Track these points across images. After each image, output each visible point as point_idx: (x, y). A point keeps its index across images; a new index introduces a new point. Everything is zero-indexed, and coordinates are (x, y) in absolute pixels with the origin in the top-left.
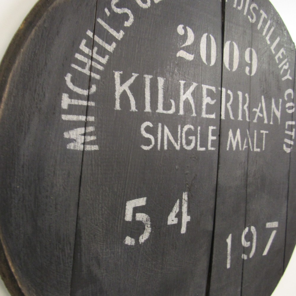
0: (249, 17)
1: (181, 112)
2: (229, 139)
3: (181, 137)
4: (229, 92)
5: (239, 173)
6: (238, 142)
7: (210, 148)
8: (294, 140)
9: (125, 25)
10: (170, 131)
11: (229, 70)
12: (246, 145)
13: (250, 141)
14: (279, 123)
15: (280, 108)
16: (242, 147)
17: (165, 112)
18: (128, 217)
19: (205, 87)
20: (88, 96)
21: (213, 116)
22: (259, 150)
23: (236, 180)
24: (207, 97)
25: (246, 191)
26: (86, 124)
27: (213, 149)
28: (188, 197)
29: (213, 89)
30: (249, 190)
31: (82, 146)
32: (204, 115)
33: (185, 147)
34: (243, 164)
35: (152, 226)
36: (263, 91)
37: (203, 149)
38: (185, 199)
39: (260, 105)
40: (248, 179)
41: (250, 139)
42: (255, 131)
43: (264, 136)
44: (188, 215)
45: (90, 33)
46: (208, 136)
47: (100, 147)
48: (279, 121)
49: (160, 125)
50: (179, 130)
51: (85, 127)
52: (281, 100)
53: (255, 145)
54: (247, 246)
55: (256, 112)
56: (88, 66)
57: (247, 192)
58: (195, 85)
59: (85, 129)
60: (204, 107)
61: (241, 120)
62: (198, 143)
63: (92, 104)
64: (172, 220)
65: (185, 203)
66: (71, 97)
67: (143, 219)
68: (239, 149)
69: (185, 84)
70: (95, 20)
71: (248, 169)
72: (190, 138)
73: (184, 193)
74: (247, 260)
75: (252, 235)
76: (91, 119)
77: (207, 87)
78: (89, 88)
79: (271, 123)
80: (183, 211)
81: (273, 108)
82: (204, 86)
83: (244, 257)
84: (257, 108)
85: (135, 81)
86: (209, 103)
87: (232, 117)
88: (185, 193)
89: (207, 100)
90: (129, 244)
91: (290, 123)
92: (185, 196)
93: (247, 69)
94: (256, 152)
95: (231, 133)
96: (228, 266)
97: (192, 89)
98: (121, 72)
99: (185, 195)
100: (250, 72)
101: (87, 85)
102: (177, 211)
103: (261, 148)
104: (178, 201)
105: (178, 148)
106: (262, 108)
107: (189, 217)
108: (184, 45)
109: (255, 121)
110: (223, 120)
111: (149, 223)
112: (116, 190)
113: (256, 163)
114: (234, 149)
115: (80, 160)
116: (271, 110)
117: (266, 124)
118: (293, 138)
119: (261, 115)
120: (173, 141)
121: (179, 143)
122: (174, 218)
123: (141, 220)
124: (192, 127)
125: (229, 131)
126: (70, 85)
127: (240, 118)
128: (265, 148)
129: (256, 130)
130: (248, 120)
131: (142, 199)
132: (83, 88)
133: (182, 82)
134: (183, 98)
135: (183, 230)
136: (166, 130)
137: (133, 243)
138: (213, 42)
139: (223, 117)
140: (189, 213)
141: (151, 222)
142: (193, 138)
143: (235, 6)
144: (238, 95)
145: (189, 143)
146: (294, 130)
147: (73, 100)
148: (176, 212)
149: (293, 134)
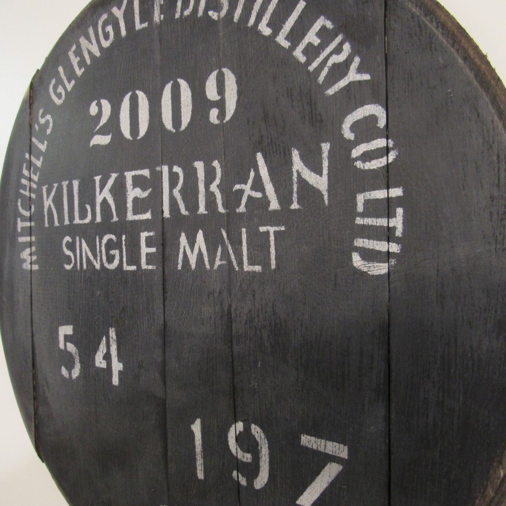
0: (210, 13)
1: (99, 219)
2: (181, 251)
3: (101, 252)
4: (177, 169)
5: (208, 310)
6: (200, 254)
7: (144, 266)
8: (398, 241)
9: (48, 134)
10: (88, 245)
11: (174, 131)
12: (221, 260)
13: (231, 252)
14: (326, 202)
15: (325, 164)
16: (212, 262)
17: (81, 222)
18: (62, 346)
19: (129, 175)
20: (30, 217)
21: (148, 216)
22: (258, 268)
23: (203, 324)
24: (133, 189)
25: (232, 348)
26: (30, 244)
27: (150, 267)
28: (117, 335)
29: (146, 172)
30: (236, 348)
31: (30, 266)
32: (130, 217)
33: (106, 265)
34: (216, 295)
35: (81, 362)
36: (260, 142)
37: (134, 268)
38: (112, 338)
39: (252, 174)
40: (234, 325)
41: (230, 247)
42: (244, 230)
43: (272, 238)
44: (119, 361)
45: (27, 156)
46: (140, 248)
47: (39, 266)
48: (326, 197)
49: (78, 238)
50: (98, 243)
51: (31, 247)
52: (326, 147)
53: (245, 258)
54: (245, 460)
55: (241, 192)
56: (28, 188)
57: (232, 352)
58: (114, 176)
59: (31, 250)
60: (130, 205)
61: (205, 212)
62: (124, 259)
63: (33, 224)
64: (99, 362)
65: (114, 343)
66: (22, 221)
67: (72, 350)
68: (205, 268)
69: (101, 181)
70: (31, 140)
71: (230, 306)
72: (112, 252)
73: (110, 329)
74: (246, 488)
75: (257, 444)
76: (33, 239)
77: (134, 173)
78: (30, 210)
79: (295, 206)
80: (111, 353)
81: (298, 171)
82: (129, 173)
83: (239, 479)
84: (246, 183)
85: (56, 192)
86: (139, 197)
87: (184, 211)
88: (112, 328)
89: (133, 193)
90: (65, 376)
91: (380, 194)
92: (112, 333)
93: (214, 114)
94: (249, 272)
95: (183, 240)
96: (200, 475)
97: (110, 182)
98: (47, 186)
99: (112, 331)
100: (222, 115)
101: (29, 207)
102: (105, 351)
103: (266, 264)
104: (104, 338)
105: (98, 266)
106: (258, 178)
107: (121, 365)
108: (98, 128)
109: (242, 209)
110: (168, 218)
111: (78, 357)
112: (51, 312)
113: (254, 295)
114: (193, 266)
115: (30, 279)
116: (292, 175)
117: (275, 211)
118: (399, 233)
119: (258, 195)
120: (92, 258)
121: (98, 261)
122: (101, 360)
123: (71, 351)
124: (113, 237)
125: (180, 236)
126: (21, 210)
127: (202, 210)
128: (277, 264)
129: (244, 227)
130: (221, 209)
131: (69, 326)
132: (27, 211)
133: (98, 178)
134: (99, 199)
135: (115, 381)
136: (84, 244)
137: (67, 376)
138: (142, 99)
139: (167, 214)
140: (120, 358)
141: (79, 356)
142: (116, 252)
143: (177, 16)
144: (196, 169)
145: (110, 259)
146: (400, 211)
147: (23, 223)
148: (103, 352)
149: (398, 222)
